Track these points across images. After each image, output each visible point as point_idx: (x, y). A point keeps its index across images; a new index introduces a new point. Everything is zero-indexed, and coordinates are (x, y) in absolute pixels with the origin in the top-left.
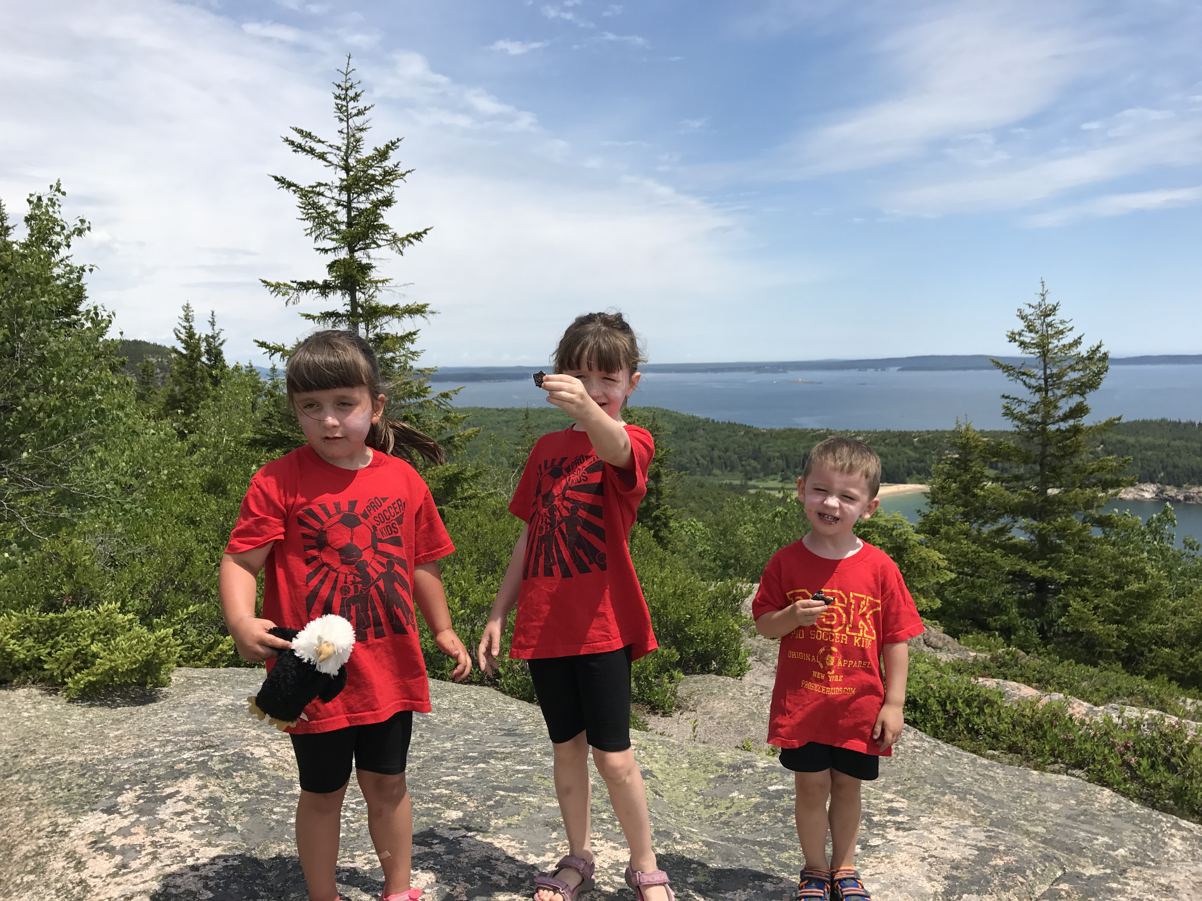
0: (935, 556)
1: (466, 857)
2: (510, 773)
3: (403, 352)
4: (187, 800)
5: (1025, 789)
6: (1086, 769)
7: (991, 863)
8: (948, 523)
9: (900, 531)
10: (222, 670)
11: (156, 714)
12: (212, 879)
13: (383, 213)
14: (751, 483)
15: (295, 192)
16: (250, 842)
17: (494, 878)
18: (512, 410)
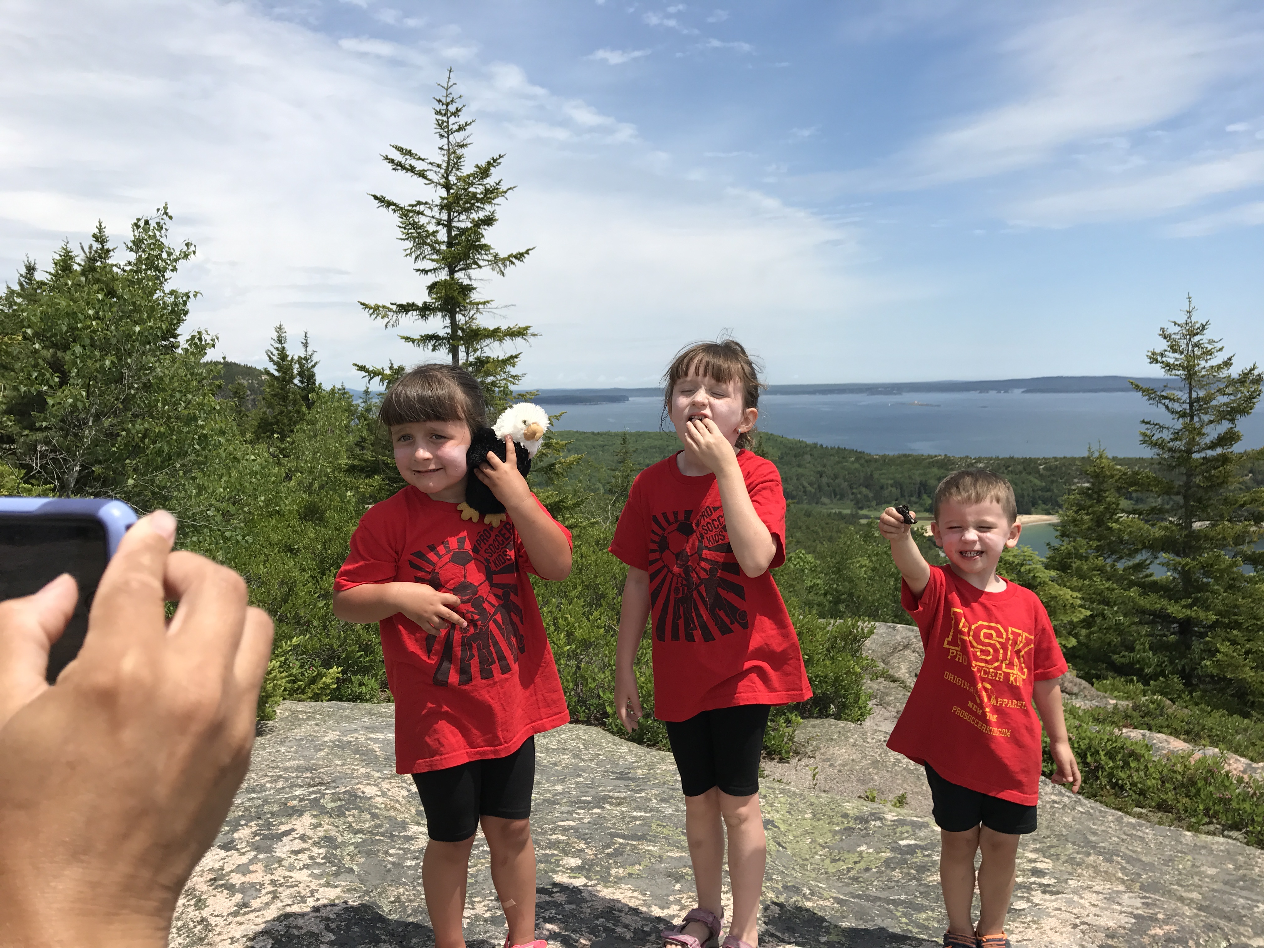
0: (1067, 594)
1: (588, 907)
2: (627, 819)
3: (504, 376)
4: (303, 838)
5: (1178, 852)
6: (1244, 830)
7: (1149, 932)
8: (1081, 557)
9: (1028, 567)
10: (326, 704)
11: (264, 749)
12: (333, 921)
13: (484, 232)
14: (864, 512)
15: (394, 211)
16: (367, 884)
17: (619, 930)
18: (608, 434)
